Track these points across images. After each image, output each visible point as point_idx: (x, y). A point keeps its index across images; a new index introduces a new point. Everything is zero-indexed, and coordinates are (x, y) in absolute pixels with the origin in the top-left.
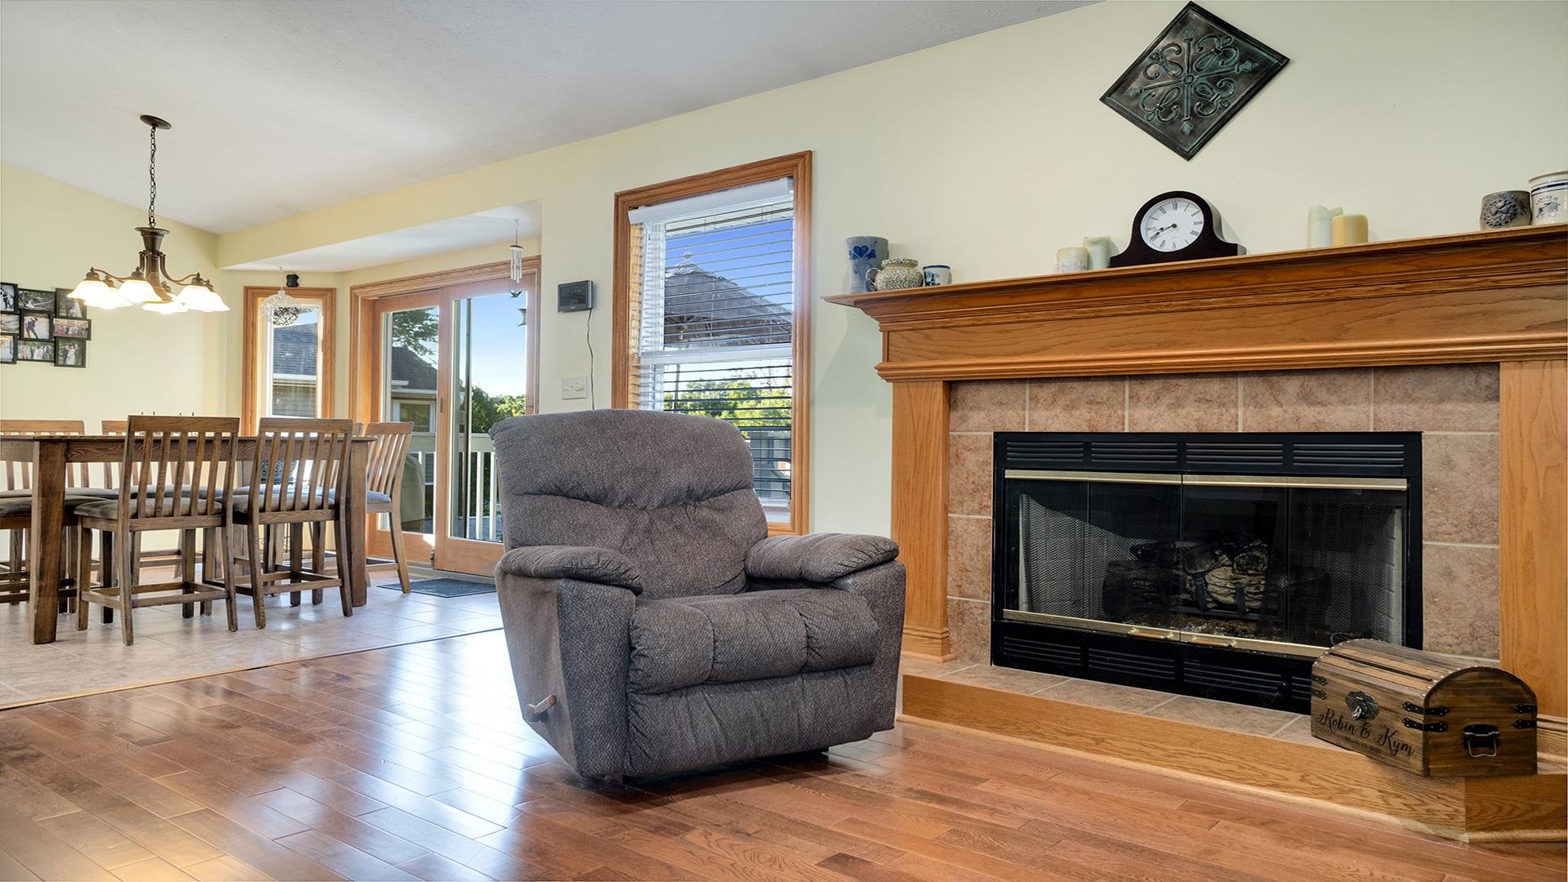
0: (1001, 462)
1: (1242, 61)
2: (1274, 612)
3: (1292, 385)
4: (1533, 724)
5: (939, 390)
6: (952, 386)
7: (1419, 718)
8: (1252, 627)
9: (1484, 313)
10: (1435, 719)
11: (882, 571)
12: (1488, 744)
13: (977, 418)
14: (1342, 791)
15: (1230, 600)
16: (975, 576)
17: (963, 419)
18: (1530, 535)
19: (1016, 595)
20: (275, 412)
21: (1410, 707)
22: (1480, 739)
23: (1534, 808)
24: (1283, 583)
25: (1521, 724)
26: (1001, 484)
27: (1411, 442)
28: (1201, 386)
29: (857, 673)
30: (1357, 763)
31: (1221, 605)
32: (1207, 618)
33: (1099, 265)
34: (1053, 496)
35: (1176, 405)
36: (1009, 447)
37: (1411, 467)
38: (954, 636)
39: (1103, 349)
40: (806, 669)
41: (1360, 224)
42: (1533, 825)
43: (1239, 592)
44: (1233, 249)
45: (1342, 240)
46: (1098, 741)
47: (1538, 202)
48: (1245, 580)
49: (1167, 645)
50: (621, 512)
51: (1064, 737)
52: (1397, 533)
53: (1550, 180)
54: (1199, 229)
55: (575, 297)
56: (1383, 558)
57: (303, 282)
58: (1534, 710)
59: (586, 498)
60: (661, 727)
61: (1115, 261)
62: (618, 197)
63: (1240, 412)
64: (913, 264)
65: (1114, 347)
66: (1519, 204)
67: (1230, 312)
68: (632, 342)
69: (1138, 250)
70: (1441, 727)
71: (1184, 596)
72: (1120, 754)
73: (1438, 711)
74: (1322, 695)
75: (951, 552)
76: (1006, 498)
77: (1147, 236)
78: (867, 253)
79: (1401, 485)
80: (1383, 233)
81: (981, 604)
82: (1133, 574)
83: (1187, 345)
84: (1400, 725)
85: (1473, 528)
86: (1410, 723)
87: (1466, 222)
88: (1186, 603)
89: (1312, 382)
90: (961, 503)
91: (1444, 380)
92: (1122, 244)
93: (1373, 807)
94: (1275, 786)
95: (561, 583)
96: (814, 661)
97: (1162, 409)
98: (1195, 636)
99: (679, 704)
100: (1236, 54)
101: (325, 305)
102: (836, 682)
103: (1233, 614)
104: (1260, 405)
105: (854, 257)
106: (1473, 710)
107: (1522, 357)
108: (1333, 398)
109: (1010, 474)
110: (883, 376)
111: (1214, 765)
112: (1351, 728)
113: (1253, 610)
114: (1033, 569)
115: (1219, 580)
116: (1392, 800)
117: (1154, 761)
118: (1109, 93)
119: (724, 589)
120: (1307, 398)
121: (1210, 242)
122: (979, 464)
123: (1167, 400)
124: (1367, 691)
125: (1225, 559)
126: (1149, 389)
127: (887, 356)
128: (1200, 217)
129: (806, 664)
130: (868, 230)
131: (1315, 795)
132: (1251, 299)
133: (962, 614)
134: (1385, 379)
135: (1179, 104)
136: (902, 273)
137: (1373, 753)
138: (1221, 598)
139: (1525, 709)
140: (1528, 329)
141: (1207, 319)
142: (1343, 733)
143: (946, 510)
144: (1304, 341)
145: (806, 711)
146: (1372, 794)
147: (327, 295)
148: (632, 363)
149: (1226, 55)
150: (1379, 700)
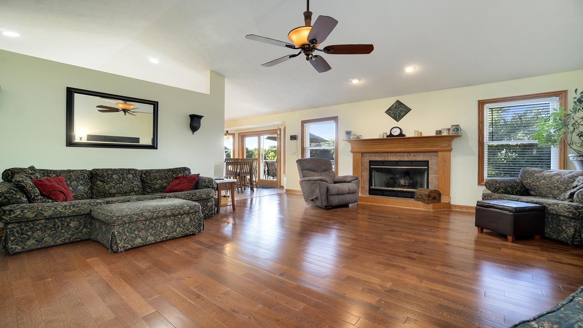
0: (370, 165)
1: (405, 109)
2: (410, 186)
3: (412, 154)
4: (441, 197)
5: (360, 154)
6: (362, 153)
7: (427, 196)
8: (407, 188)
9: (436, 145)
10: (429, 196)
11: (357, 180)
12: (435, 199)
13: (366, 158)
14: (418, 207)
15: (404, 184)
16: (366, 182)
17: (364, 158)
18: (441, 174)
19: (372, 185)
20: (246, 158)
21: (426, 195)
22: (434, 198)
23: (440, 207)
24: (411, 181)
25: (439, 197)
26: (370, 168)
27: (428, 162)
28: (400, 154)
29: (354, 194)
30: (420, 203)
31: (402, 185)
32: (401, 187)
33: (385, 137)
34: (378, 170)
35: (396, 157)
36: (371, 163)
37: (428, 166)
38: (363, 191)
39: (386, 149)
40: (348, 193)
41: (421, 133)
42: (440, 209)
43: (405, 183)
44: (404, 135)
45: (420, 136)
46: (386, 203)
47: (442, 131)
48: (406, 181)
49: (395, 190)
50: (316, 173)
51: (381, 203)
52: (426, 174)
53: (444, 129)
54: (400, 132)
55: (293, 138)
56: (424, 178)
57: (229, 132)
58: (441, 195)
59: (312, 171)
60: (332, 200)
61: (388, 136)
62: (302, 121)
63: (405, 158)
64: (356, 135)
65: (387, 148)
66: (440, 132)
67: (404, 144)
68: (305, 146)
69: (391, 135)
70: (430, 197)
71: (397, 184)
72: (390, 205)
73: (430, 195)
74: (416, 195)
75: (362, 178)
76: (371, 170)
77: (392, 133)
78: (348, 133)
79: (426, 168)
80: (424, 135)
81: (367, 186)
82: (390, 181)
83: (398, 148)
84: (425, 197)
85: (435, 173)
86: (426, 197)
87: (434, 134)
88: (398, 185)
89: (415, 154)
90: (364, 171)
91: (432, 154)
92: (388, 134)
93: (422, 208)
94: (410, 207)
95: (319, 181)
96: (350, 192)
97: (394, 157)
98: (399, 189)
99: (333, 197)
100: (404, 108)
101: (233, 136)
102: (352, 195)
103: (404, 186)
104: (408, 157)
105: (346, 134)
106: (434, 195)
107: (441, 151)
108: (418, 156)
109: (371, 167)
110: (351, 152)
111: (402, 205)
112: (419, 199)
113: (407, 186)
114: (375, 181)
115: (402, 182)
116: (424, 207)
117: (393, 205)
118: (386, 111)
119: (332, 183)
120: (414, 156)
121: (401, 135)
122: (367, 165)
123: (395, 156)
124: (421, 194)
125: (403, 178)
126: (392, 154)
127: (352, 149)
128: (400, 130)
129: (348, 192)
130: (348, 130)
131: (415, 207)
132: (407, 142)
133: (364, 188)
134: (425, 153)
135: (396, 114)
136: (354, 137)
137: (422, 201)
138: (402, 184)
139: (439, 195)
140: (441, 147)
141: (401, 145)
142: (418, 199)
143: (361, 172)
144: (414, 148)
145: (348, 199)
146: (422, 206)
147: (233, 135)
148: (305, 149)
149: (403, 108)
150: (423, 195)
